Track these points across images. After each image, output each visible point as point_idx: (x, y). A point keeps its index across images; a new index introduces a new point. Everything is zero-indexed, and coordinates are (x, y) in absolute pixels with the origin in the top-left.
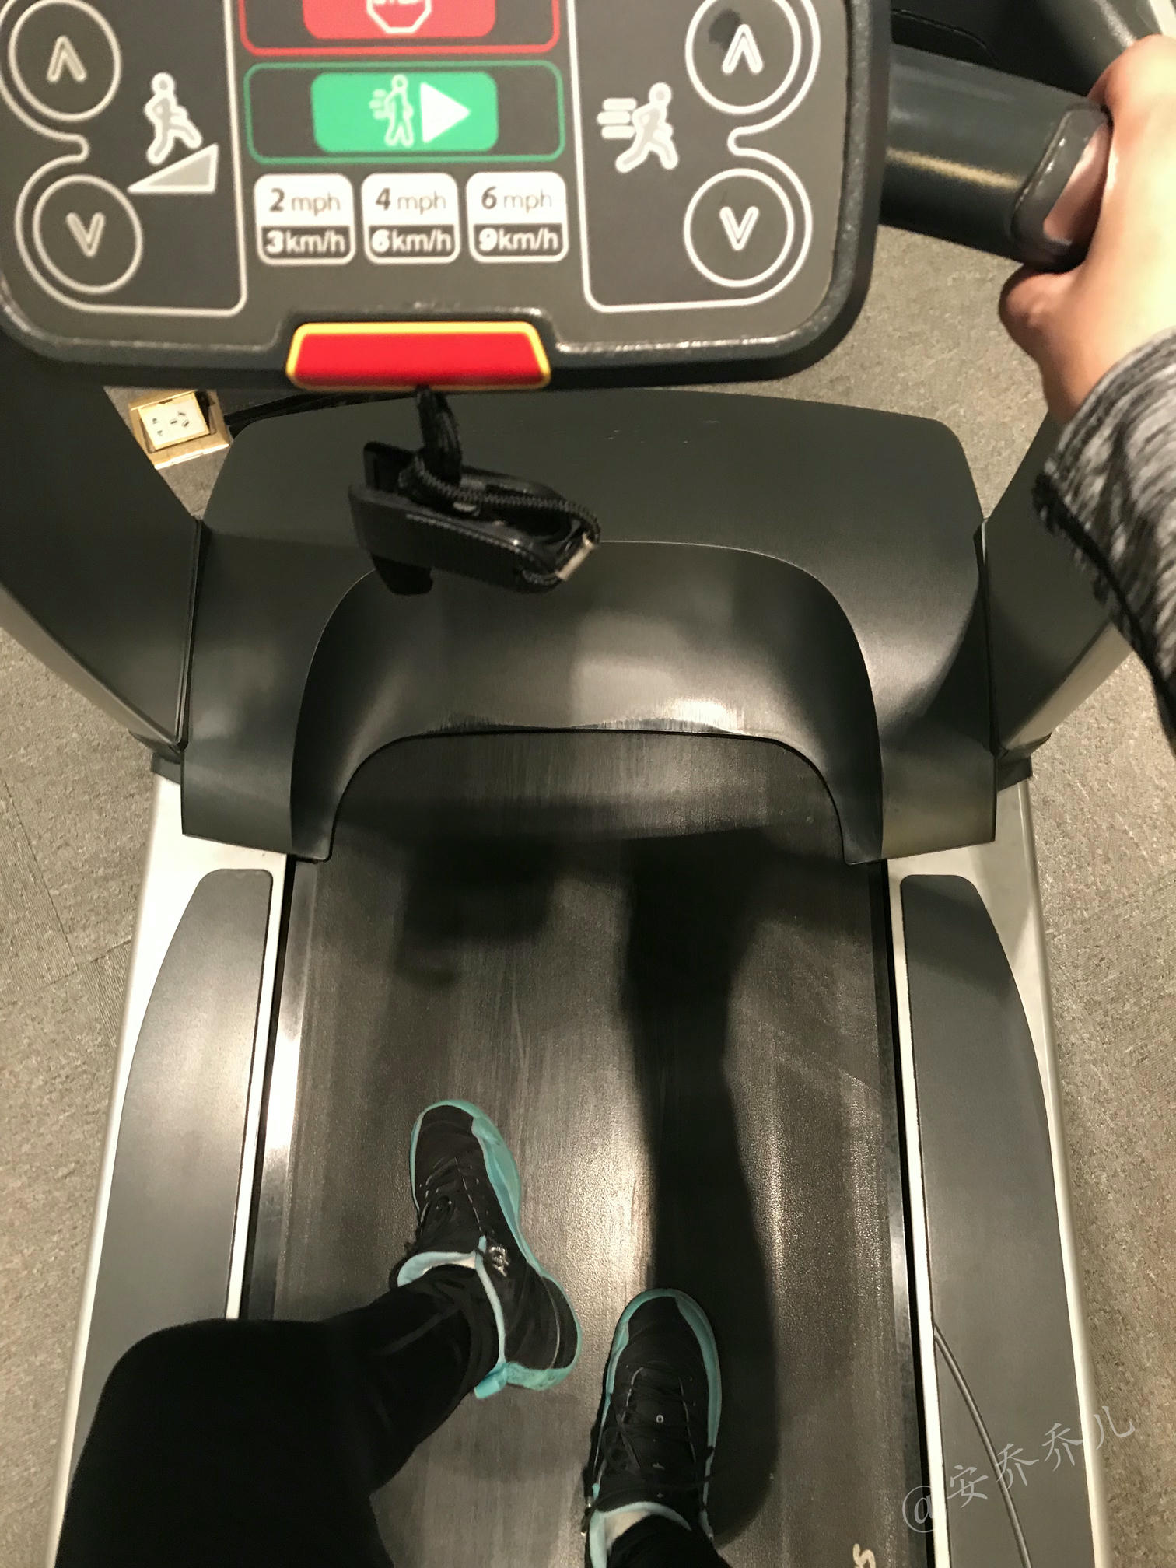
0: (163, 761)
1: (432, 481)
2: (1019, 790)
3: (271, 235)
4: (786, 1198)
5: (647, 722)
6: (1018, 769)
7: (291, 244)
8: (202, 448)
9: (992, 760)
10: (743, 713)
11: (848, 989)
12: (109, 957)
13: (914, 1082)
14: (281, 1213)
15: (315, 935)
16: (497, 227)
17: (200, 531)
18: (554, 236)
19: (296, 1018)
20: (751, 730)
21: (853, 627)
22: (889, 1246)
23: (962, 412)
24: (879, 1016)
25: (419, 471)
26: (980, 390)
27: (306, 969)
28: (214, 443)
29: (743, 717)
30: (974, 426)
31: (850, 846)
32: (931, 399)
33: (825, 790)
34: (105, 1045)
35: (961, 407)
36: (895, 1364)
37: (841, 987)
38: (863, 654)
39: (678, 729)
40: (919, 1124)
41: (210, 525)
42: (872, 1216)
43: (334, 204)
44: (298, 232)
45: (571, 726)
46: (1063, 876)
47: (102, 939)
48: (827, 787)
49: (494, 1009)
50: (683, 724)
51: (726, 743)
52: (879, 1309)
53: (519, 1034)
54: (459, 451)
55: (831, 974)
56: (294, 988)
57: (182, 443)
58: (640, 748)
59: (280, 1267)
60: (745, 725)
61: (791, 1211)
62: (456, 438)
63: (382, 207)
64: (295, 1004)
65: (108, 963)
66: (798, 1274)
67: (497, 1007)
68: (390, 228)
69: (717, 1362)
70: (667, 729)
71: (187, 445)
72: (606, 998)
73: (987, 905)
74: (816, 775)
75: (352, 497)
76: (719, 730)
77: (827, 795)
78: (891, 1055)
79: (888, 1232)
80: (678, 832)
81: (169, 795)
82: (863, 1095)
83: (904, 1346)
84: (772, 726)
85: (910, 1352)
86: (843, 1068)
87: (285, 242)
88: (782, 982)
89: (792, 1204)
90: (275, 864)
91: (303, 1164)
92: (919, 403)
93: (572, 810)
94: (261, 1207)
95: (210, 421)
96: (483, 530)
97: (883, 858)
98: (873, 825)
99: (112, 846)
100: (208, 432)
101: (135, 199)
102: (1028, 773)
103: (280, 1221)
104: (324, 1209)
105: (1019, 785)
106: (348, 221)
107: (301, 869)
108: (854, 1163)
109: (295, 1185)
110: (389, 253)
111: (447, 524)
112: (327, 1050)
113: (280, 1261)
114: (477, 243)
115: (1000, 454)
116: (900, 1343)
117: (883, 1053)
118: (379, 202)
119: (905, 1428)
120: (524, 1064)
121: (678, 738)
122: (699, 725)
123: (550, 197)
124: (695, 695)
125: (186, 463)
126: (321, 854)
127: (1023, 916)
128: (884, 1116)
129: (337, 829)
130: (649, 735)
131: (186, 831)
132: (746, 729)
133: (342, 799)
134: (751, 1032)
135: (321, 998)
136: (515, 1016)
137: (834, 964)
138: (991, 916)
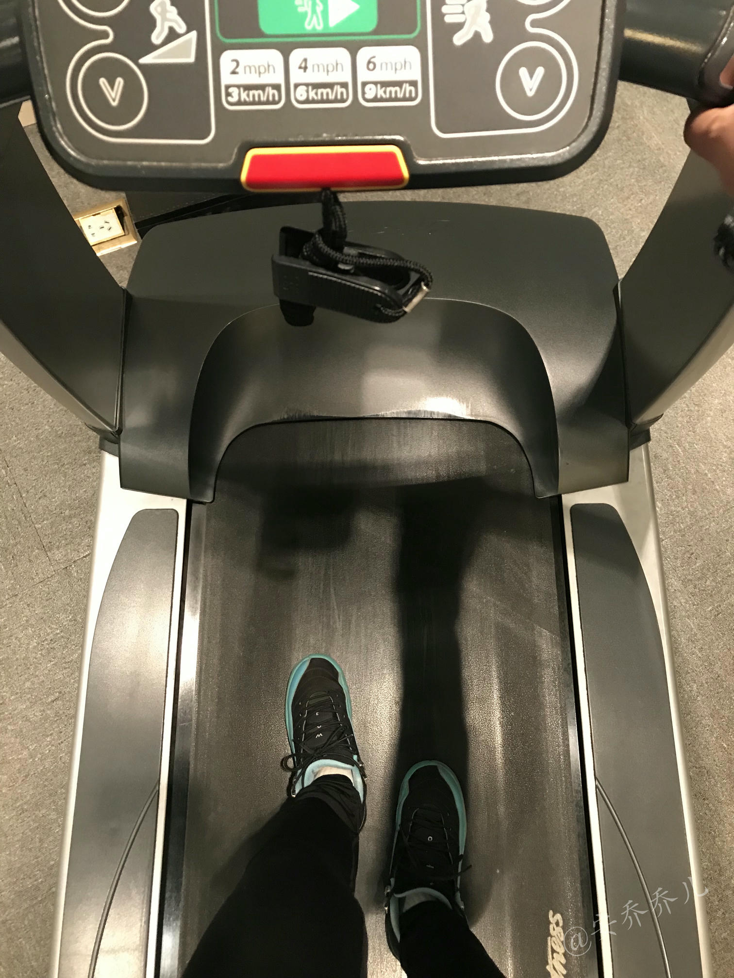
0: (106, 442)
1: (326, 249)
2: (643, 449)
3: (230, 90)
4: (503, 704)
5: (409, 412)
6: (642, 436)
7: (244, 96)
8: (120, 244)
9: (627, 431)
10: (470, 405)
11: (539, 575)
12: (75, 566)
13: (581, 632)
14: (191, 721)
15: (206, 549)
16: (375, 83)
17: (125, 296)
18: (413, 89)
19: (196, 600)
20: (475, 415)
21: (539, 349)
22: (568, 731)
23: (600, 212)
24: (558, 591)
25: (319, 244)
26: (612, 199)
27: (201, 571)
28: (128, 240)
29: (470, 407)
30: (608, 221)
31: (539, 486)
32: (580, 205)
33: (522, 452)
34: (74, 620)
35: (599, 210)
36: (572, 802)
37: (534, 573)
38: (545, 366)
39: (429, 417)
40: (584, 657)
41: (131, 292)
42: (557, 713)
43: (271, 68)
44: (248, 88)
45: (361, 416)
46: (668, 503)
47: (69, 554)
48: (524, 451)
49: (319, 592)
50: (432, 413)
51: (459, 425)
52: (562, 770)
53: (335, 607)
54: (345, 230)
55: (528, 566)
56: (195, 582)
57: (107, 241)
58: (405, 428)
59: (192, 754)
60: (471, 413)
61: (507, 711)
62: (344, 221)
63: (302, 70)
64: (195, 591)
65: (74, 570)
66: (512, 750)
67: (321, 591)
68: (307, 85)
69: (463, 804)
70: (422, 416)
71: (111, 241)
72: (389, 584)
73: (624, 522)
74: (516, 443)
75: (273, 262)
76: (455, 417)
77: (523, 455)
78: (566, 615)
79: (567, 723)
80: (431, 481)
81: (111, 464)
82: (549, 640)
83: (577, 792)
84: (488, 412)
85: (581, 795)
86: (536, 624)
87: (239, 94)
88: (498, 572)
89: (507, 707)
90: (179, 505)
91: (203, 689)
92: (573, 207)
93: (363, 468)
94: (178, 717)
95: (125, 226)
96: (357, 282)
97: (558, 493)
98: (553, 474)
99: (73, 496)
100: (124, 234)
101: (143, 68)
102: (648, 439)
103: (191, 725)
104: (218, 717)
105: (643, 447)
106: (280, 80)
107: (195, 508)
108: (545, 682)
109: (199, 702)
110: (307, 101)
111: (334, 278)
112: (216, 620)
113: (191, 750)
114: (364, 93)
115: (624, 239)
116: (575, 790)
117: (561, 613)
118: (300, 68)
119: (579, 840)
120: (339, 625)
121: (429, 422)
122: (441, 414)
123: (410, 63)
124: (439, 394)
125: (111, 254)
126: (208, 497)
127: (646, 528)
128: (562, 652)
129: (218, 482)
130: (411, 420)
131: (123, 485)
132: (472, 415)
133: (220, 464)
134: (479, 603)
135: (211, 587)
136: (333, 596)
137: (530, 559)
138: (627, 528)
